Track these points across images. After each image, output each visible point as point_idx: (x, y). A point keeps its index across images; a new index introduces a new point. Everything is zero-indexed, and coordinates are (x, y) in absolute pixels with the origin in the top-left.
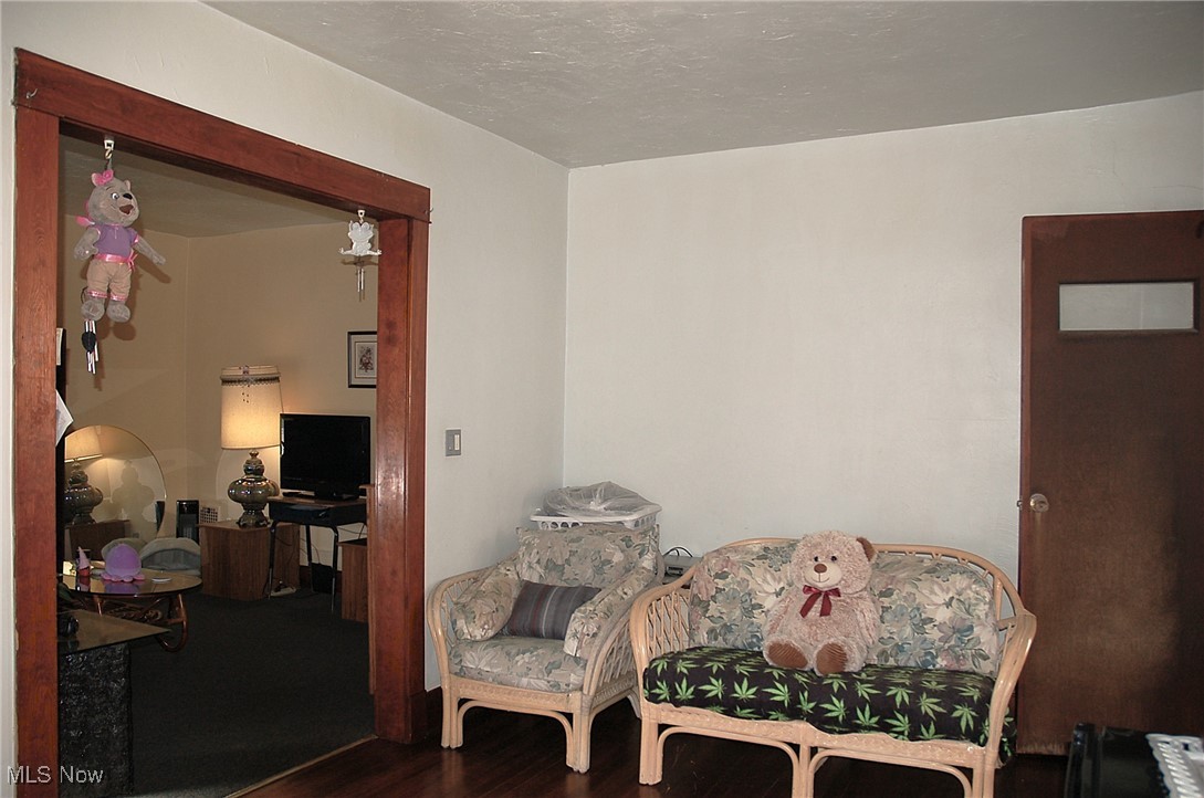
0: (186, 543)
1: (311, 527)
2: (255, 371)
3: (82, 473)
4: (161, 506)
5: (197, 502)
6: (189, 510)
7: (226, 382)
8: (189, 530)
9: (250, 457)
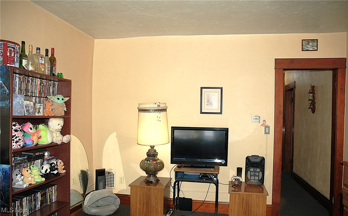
5: (105, 169)
8: (101, 184)
9: (150, 148)
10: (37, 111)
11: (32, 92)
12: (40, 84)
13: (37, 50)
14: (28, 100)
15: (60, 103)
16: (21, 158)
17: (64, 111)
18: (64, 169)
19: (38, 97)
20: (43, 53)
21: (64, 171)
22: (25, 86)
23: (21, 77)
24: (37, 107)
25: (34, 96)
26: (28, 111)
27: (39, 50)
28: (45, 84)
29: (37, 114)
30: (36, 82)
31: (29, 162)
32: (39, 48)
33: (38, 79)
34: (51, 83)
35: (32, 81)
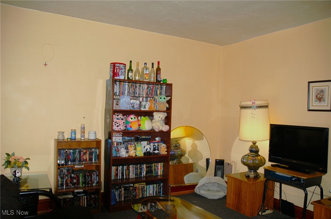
0: (218, 179)
1: (283, 185)
2: (258, 103)
3: (178, 143)
4: (208, 160)
5: (224, 160)
6: (220, 163)
7: (243, 107)
8: (219, 173)
9: (252, 144)
10: (143, 107)
11: (139, 94)
12: (148, 88)
13: (145, 64)
14: (134, 100)
15: (162, 101)
16: (128, 138)
17: (167, 107)
18: (166, 151)
19: (145, 97)
20: (149, 66)
21: (166, 153)
22: (133, 90)
23: (130, 84)
24: (143, 104)
25: (142, 97)
26: (133, 107)
27: (146, 64)
28: (152, 88)
29: (142, 109)
30: (143, 87)
31: (135, 141)
32: (146, 63)
33: (146, 85)
34: (159, 87)
35: (140, 86)
